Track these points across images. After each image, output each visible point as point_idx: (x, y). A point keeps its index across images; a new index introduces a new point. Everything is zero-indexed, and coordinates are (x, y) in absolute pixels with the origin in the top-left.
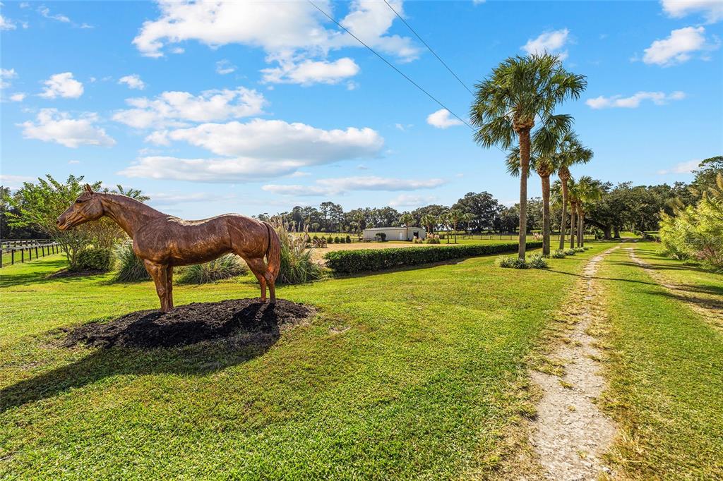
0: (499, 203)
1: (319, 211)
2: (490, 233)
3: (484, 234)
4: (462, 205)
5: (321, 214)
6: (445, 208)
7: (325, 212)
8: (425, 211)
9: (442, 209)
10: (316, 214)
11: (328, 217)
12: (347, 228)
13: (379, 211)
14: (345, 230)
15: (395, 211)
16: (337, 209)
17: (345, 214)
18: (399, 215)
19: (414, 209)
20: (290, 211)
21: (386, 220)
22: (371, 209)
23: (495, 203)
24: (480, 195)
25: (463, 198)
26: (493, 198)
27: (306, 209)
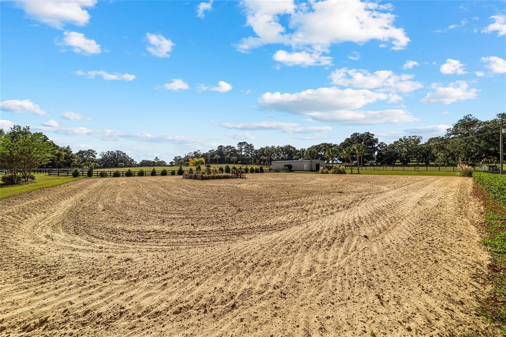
0: (380, 141)
1: (237, 148)
2: (372, 165)
3: (367, 166)
4: (348, 143)
5: (238, 151)
6: (335, 146)
7: (241, 149)
8: (318, 148)
9: (332, 147)
10: (235, 151)
11: (243, 153)
12: (258, 161)
13: (282, 148)
14: (256, 162)
15: (294, 148)
16: (250, 147)
17: (256, 150)
18: (298, 151)
19: (310, 146)
20: (216, 149)
21: (287, 155)
22: (276, 146)
23: (376, 141)
24: (364, 134)
25: (350, 137)
26: (375, 137)
27: (227, 147)
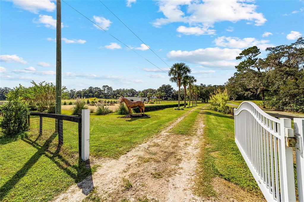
0: (174, 89)
1: (102, 89)
2: (170, 100)
3: (168, 100)
4: (161, 89)
5: (102, 90)
6: (155, 90)
7: (105, 90)
8: (147, 91)
9: (153, 90)
10: (100, 90)
11: (106, 92)
12: (115, 97)
13: (129, 90)
14: (114, 98)
15: (135, 91)
16: (110, 89)
17: (114, 91)
18: (137, 92)
19: (143, 90)
20: (87, 88)
21: (131, 94)
22: (125, 89)
23: (172, 89)
24: (167, 86)
25: (161, 86)
26: (172, 87)
27: (95, 88)
